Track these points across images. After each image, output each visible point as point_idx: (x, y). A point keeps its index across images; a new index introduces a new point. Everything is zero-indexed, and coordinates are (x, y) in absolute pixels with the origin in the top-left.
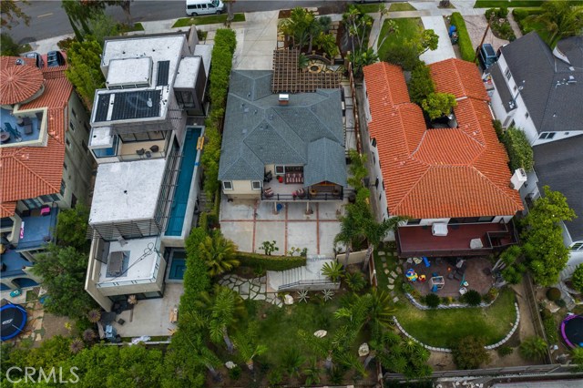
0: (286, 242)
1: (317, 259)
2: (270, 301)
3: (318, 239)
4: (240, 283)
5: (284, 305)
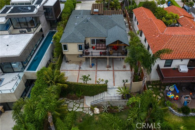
2: (85, 112)
3: (114, 79)
4: (68, 102)
5: (94, 114)
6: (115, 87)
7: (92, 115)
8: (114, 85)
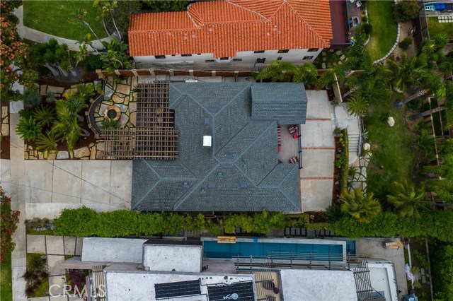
0: (321, 148)
1: (335, 121)
2: (367, 164)
5: (371, 151)
6: (333, 119)
7: (371, 154)
8: (330, 119)
